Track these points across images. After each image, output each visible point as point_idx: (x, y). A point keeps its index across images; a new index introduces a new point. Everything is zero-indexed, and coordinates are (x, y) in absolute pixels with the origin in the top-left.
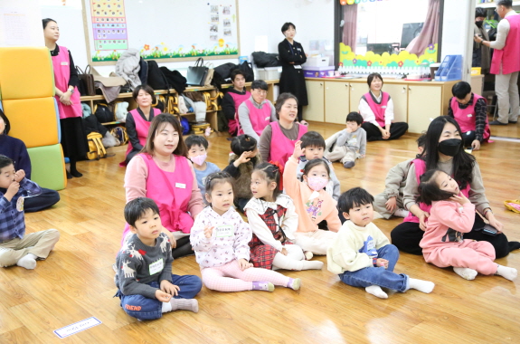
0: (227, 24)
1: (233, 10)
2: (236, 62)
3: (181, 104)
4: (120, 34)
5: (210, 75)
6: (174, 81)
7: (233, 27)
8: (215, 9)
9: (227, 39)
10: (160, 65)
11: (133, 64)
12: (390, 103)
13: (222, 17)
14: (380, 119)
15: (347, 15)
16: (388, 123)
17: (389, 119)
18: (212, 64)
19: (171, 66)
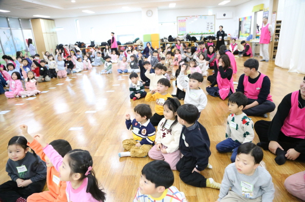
0: (212, 26)
1: (214, 23)
2: (211, 35)
3: (195, 44)
4: (184, 30)
5: (203, 38)
6: (194, 39)
7: (213, 27)
8: (208, 23)
9: (211, 30)
10: (191, 36)
11: (185, 36)
12: (237, 46)
13: (210, 25)
14: (233, 50)
15: (242, 23)
16: (234, 51)
17: (235, 49)
18: (206, 36)
19: (195, 36)
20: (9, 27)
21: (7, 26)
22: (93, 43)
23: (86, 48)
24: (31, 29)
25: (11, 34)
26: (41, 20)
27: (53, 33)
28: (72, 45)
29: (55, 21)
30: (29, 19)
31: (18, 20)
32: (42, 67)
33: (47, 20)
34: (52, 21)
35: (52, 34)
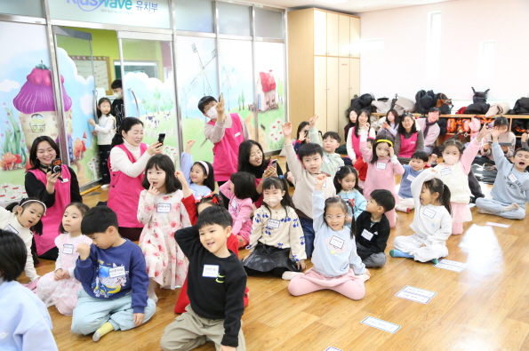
20: (214, 30)
21: (210, 28)
22: (480, 97)
23: (453, 113)
24: (283, 42)
25: (216, 53)
26: (316, 12)
27: (350, 57)
28: (403, 99)
29: (363, 19)
30: (284, 10)
31: (247, 13)
32: (212, 259)
33: (335, 16)
34: (353, 19)
35: (346, 61)
